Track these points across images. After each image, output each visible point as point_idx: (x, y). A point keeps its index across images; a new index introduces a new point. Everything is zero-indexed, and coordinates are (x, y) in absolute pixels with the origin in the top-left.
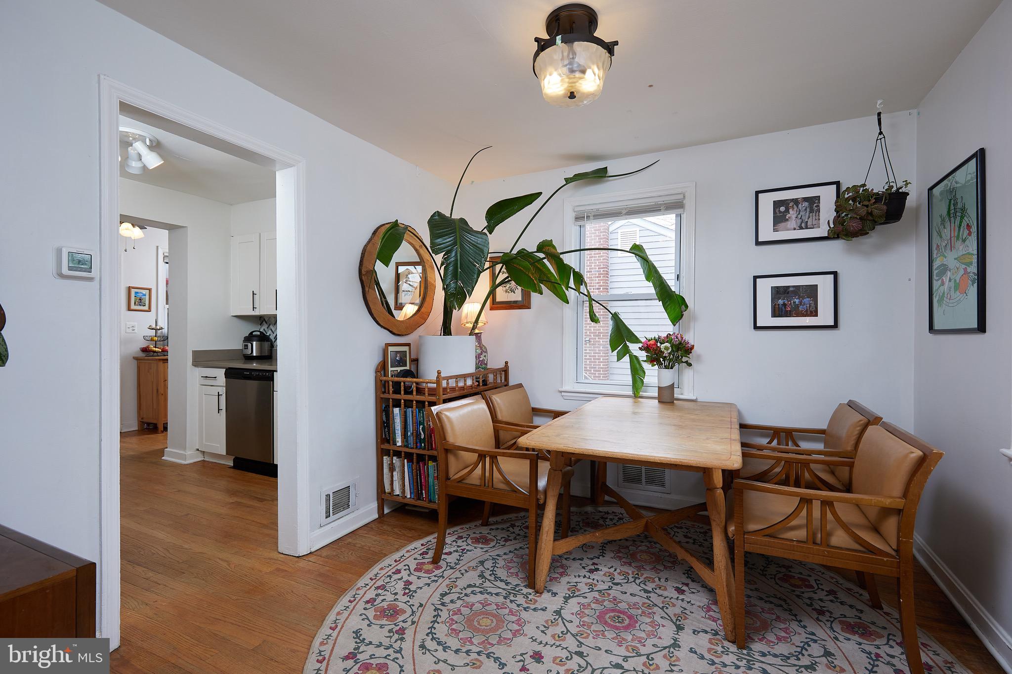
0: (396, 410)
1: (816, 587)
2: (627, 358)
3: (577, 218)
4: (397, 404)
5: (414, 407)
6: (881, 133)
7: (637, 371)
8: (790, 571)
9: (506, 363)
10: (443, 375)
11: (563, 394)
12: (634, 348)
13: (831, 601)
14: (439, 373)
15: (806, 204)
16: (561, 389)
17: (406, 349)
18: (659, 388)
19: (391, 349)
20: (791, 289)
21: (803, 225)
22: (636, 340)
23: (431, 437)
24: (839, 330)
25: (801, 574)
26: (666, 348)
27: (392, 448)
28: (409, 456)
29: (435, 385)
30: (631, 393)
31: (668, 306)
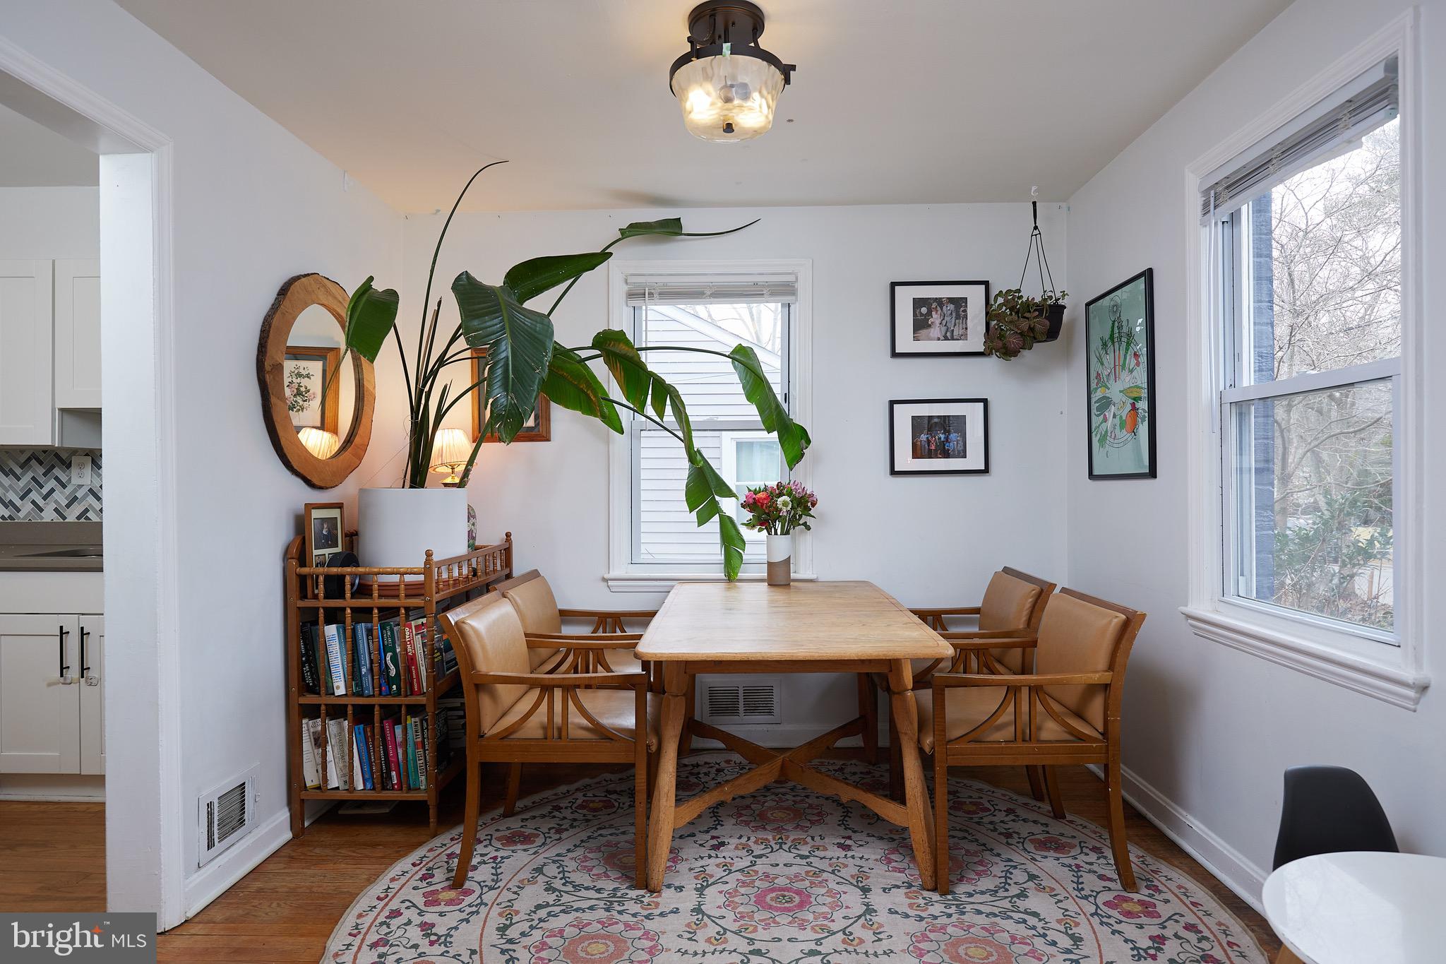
0: (331, 630)
1: (993, 809)
2: (716, 518)
3: (631, 295)
4: (334, 616)
5: (376, 619)
6: (1036, 228)
7: (730, 538)
8: (959, 797)
9: (508, 535)
10: (435, 558)
11: (610, 583)
12: (729, 506)
13: (1013, 821)
14: (429, 554)
15: (951, 307)
16: (606, 576)
17: (335, 513)
18: (770, 565)
19: (316, 514)
20: (936, 420)
21: (948, 334)
22: (728, 493)
23: (410, 671)
24: (990, 475)
25: (971, 797)
26: (785, 504)
27: (323, 700)
28: (362, 715)
29: (421, 578)
30: (722, 576)
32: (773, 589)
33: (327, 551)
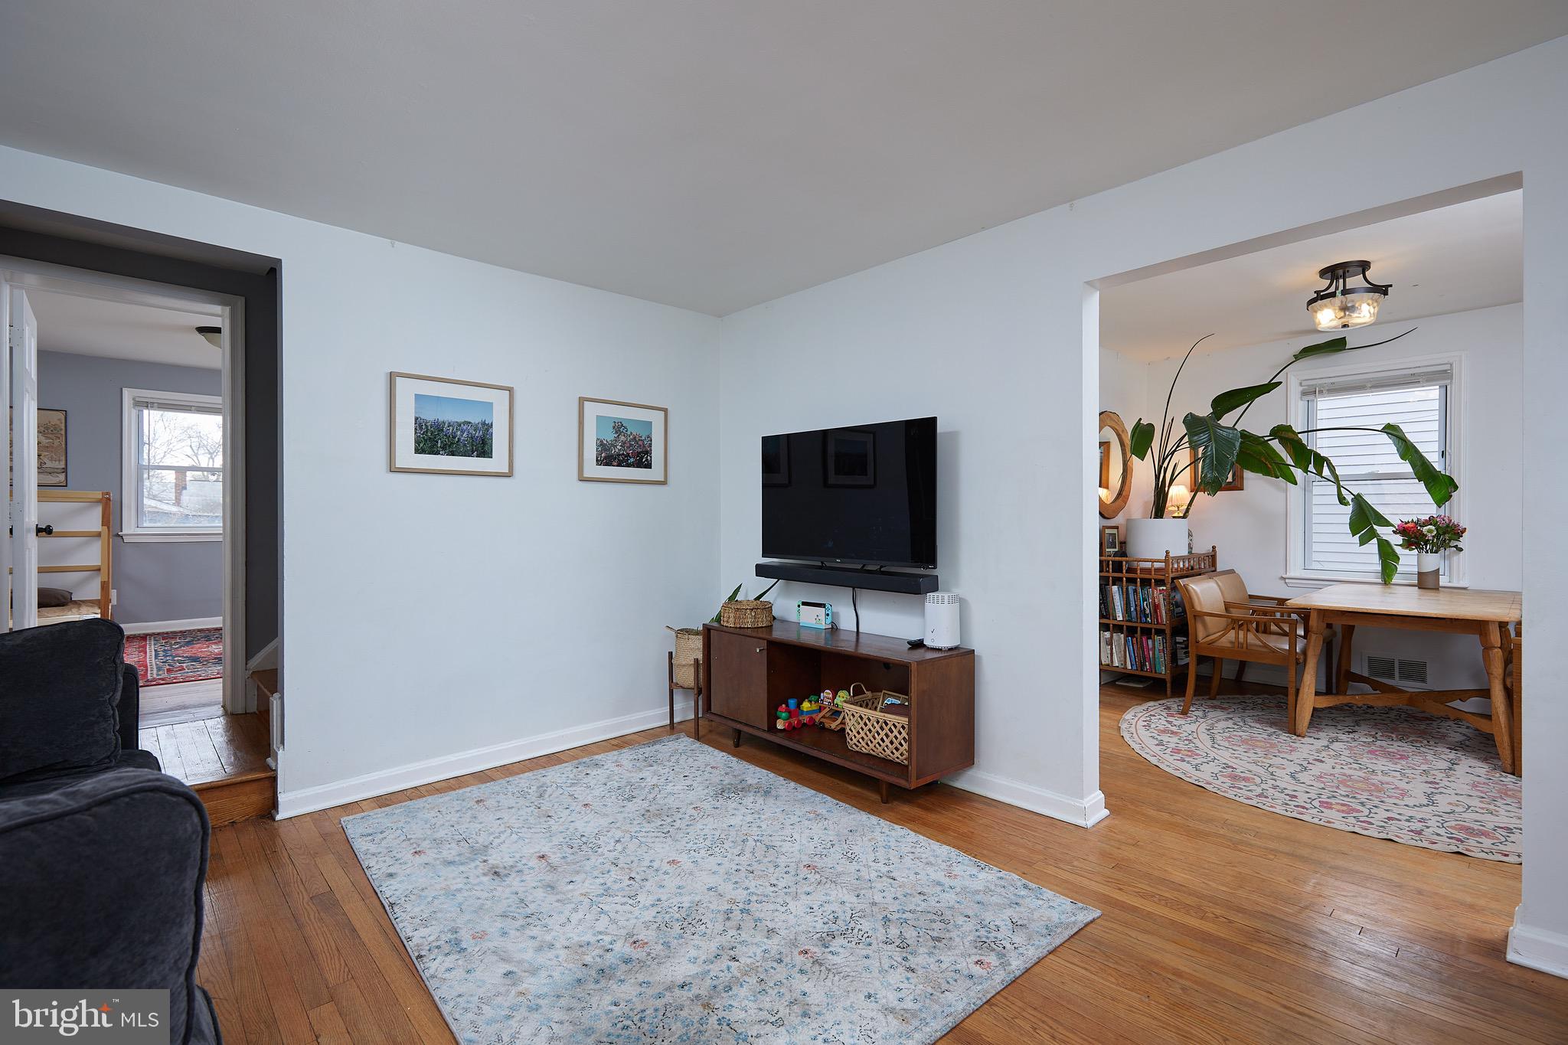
0: (1115, 588)
2: (1375, 541)
3: (1304, 394)
4: (1117, 581)
5: (1139, 584)
7: (1387, 555)
9: (1214, 547)
10: (1171, 555)
11: (1287, 581)
12: (1384, 532)
14: (1167, 552)
16: (1284, 576)
17: (1114, 531)
18: (1420, 574)
19: (1108, 531)
22: (1386, 523)
23: (1156, 612)
26: (1430, 531)
27: (1111, 622)
28: (1131, 632)
29: (1162, 565)
30: (1380, 581)
31: (1432, 487)
32: (1421, 590)
33: (1112, 550)
